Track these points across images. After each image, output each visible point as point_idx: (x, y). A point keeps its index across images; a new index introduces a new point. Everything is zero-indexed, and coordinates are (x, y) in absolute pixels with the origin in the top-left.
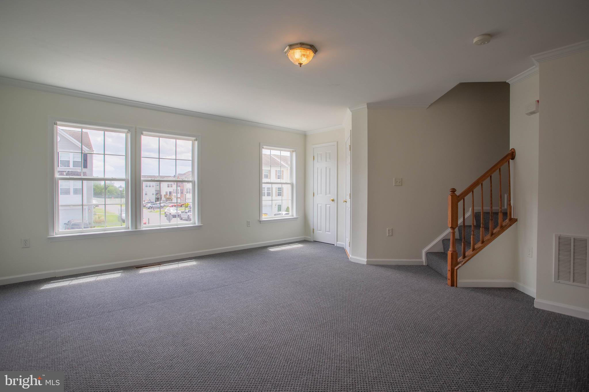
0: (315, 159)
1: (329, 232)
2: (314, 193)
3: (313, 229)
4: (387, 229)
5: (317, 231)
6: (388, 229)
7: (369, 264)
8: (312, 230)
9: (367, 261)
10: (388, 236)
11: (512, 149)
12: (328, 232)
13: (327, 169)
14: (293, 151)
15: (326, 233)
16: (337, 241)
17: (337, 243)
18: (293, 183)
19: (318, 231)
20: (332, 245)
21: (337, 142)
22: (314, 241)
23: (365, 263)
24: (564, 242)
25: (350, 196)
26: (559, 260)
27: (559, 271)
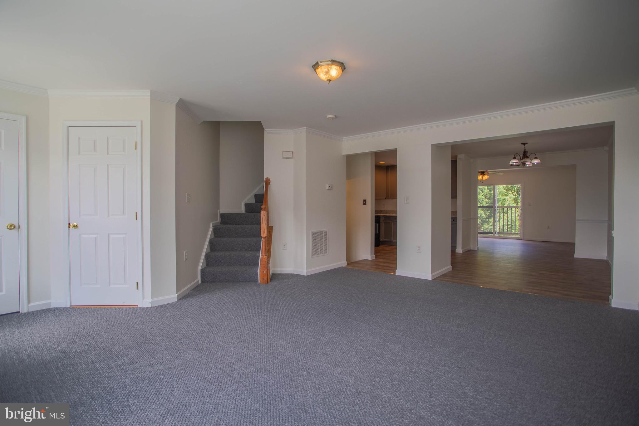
6: (185, 252)
9: (177, 297)
17: (30, 305)
20: (17, 314)
23: (176, 300)
24: (314, 234)
25: (135, 216)
26: (313, 245)
27: (313, 251)
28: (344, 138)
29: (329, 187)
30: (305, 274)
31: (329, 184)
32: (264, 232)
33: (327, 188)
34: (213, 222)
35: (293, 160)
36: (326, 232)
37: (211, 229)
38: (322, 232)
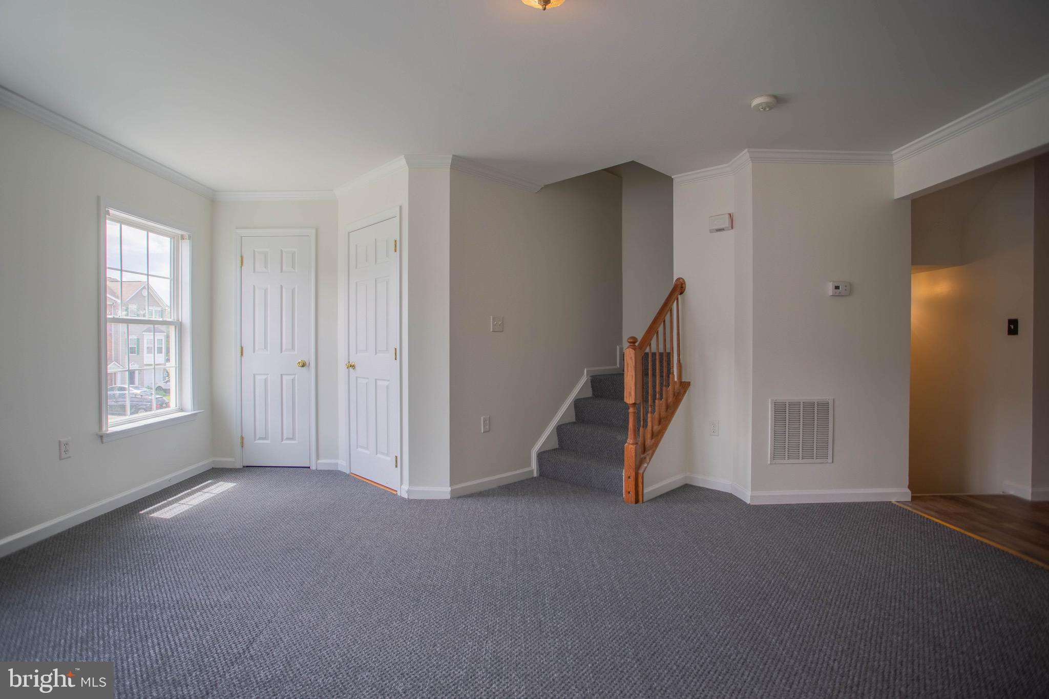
0: (244, 264)
1: (293, 439)
2: (242, 348)
3: (242, 438)
4: (482, 418)
5: (255, 440)
6: (484, 418)
7: (458, 496)
8: (240, 441)
9: (452, 491)
10: (484, 432)
11: (678, 279)
12: (288, 439)
13: (284, 290)
14: (183, 238)
15: (284, 442)
16: (318, 457)
17: (319, 461)
18: (181, 323)
19: (256, 442)
20: (306, 469)
21: (317, 231)
22: (244, 467)
23: (448, 497)
24: (780, 409)
25: (394, 354)
26: (775, 433)
27: (775, 448)
28: (893, 152)
29: (837, 288)
30: (748, 502)
31: (833, 282)
32: (630, 395)
33: (830, 290)
34: (590, 369)
35: (732, 232)
36: (824, 407)
37: (584, 379)
38: (809, 406)
